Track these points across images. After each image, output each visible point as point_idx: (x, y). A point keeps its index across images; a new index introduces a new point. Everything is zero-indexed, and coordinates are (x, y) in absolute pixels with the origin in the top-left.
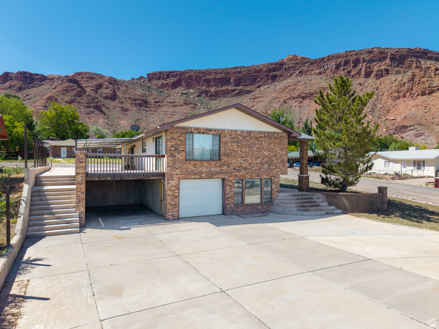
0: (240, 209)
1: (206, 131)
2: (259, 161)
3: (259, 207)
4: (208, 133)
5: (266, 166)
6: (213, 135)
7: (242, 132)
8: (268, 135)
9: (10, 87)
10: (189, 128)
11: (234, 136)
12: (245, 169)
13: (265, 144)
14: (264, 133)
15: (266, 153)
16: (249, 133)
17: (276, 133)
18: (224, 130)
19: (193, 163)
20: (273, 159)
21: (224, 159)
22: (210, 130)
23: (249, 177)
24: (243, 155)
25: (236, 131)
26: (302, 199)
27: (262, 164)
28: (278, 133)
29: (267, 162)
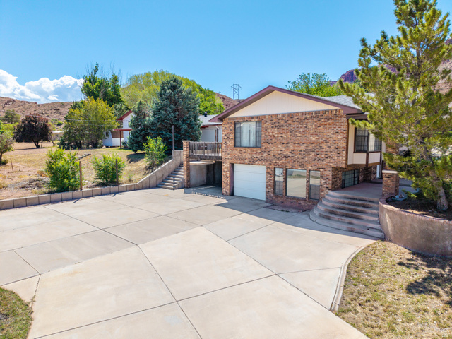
0: (280, 200)
1: (250, 119)
2: (303, 148)
3: (302, 203)
4: (251, 121)
5: (312, 154)
6: (256, 122)
7: (283, 115)
8: (316, 115)
10: (236, 118)
11: (275, 121)
12: (286, 157)
13: (311, 127)
14: (310, 113)
15: (313, 138)
16: (291, 115)
17: (328, 111)
18: (264, 116)
19: (239, 149)
20: (323, 145)
21: (265, 145)
22: (252, 118)
23: (290, 167)
24: (284, 141)
25: (276, 115)
27: (307, 152)
28: (332, 111)
29: (314, 150)
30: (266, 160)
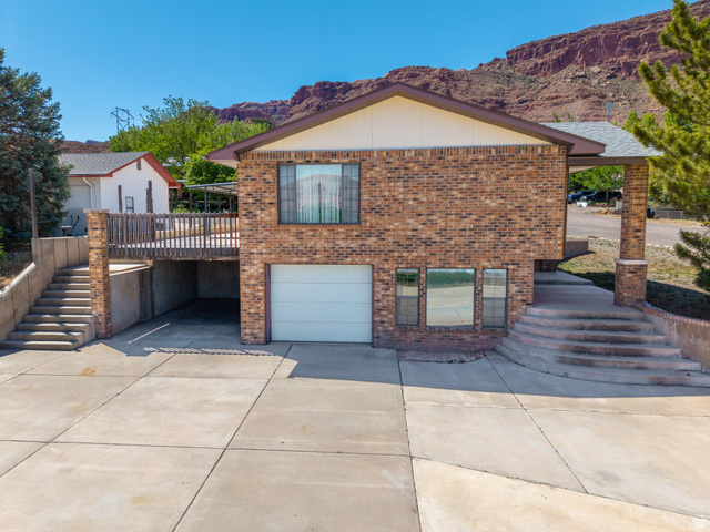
0: (412, 336)
1: (327, 157)
2: (468, 223)
3: (467, 337)
4: (328, 163)
5: (490, 236)
6: (343, 164)
7: (419, 152)
8: (499, 155)
9: (307, 107)
10: (283, 153)
11: (397, 163)
12: (427, 243)
13: (488, 179)
14: (485, 150)
15: (492, 203)
16: (440, 153)
17: (526, 148)
18: (369, 153)
19: (293, 229)
20: (515, 217)
21: (370, 219)
22: (334, 154)
23: (438, 264)
24: (421, 209)
25: (401, 152)
26: (591, 329)
27: (478, 230)
28: (534, 148)
29: (493, 227)
30: (374, 252)
